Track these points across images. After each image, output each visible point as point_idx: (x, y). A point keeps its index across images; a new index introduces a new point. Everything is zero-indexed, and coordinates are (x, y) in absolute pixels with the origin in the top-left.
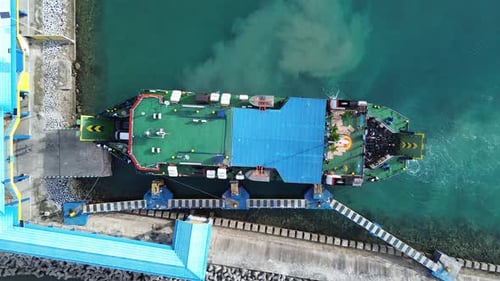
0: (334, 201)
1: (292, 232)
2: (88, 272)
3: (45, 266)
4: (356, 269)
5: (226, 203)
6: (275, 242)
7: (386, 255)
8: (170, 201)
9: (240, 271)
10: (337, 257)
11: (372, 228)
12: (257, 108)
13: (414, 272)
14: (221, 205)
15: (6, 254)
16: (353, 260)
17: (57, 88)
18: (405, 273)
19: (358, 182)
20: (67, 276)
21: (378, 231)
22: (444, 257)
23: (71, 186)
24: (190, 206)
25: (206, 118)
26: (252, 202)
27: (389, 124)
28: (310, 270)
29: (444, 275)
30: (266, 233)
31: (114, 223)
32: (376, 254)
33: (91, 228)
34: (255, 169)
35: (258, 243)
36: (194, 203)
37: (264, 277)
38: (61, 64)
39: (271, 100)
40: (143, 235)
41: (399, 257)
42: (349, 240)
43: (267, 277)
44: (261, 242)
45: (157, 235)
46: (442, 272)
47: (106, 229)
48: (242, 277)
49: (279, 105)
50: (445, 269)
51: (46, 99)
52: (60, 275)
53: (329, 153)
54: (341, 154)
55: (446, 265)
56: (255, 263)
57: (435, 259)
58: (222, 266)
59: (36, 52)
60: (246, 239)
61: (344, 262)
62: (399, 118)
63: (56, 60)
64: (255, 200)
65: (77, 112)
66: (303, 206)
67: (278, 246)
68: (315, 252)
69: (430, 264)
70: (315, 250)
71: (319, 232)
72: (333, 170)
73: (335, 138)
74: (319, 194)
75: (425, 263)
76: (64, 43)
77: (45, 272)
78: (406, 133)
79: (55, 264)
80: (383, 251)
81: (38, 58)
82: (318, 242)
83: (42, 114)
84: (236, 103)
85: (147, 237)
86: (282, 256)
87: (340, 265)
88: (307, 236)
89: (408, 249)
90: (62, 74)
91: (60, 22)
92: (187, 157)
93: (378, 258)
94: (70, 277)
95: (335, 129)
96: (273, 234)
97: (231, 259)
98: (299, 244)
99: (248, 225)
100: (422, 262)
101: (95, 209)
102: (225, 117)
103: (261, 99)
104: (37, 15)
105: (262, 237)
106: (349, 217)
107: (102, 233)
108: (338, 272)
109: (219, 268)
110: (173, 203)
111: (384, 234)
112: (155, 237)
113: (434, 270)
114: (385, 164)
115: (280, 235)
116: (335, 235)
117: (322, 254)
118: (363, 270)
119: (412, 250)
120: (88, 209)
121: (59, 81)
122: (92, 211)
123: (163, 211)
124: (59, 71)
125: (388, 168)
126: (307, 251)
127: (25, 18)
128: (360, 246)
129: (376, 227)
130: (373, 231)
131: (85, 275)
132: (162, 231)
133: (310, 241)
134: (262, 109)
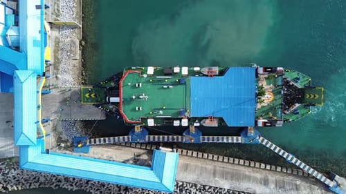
0: (262, 138)
1: (231, 160)
2: (90, 185)
3: (60, 181)
4: (276, 184)
5: (186, 139)
6: (220, 166)
7: (297, 176)
8: (147, 136)
9: (196, 186)
10: (263, 177)
11: (288, 156)
12: (207, 76)
13: (316, 187)
14: (182, 140)
15: (33, 173)
16: (274, 179)
17: (69, 58)
18: (311, 188)
19: (280, 124)
20: (75, 188)
21: (292, 159)
22: (337, 177)
23: (78, 126)
24: (161, 140)
25: (172, 85)
26: (203, 138)
27: (297, 82)
28: (244, 186)
29: (337, 190)
30: (213, 160)
31: (107, 151)
32: (289, 175)
33: (92, 155)
34: (207, 118)
35: (207, 166)
36: (163, 138)
37: (212, 190)
38: (72, 41)
39: (216, 69)
40: (128, 160)
41: (307, 177)
42: (271, 165)
43: (214, 190)
44: (210, 166)
45: (138, 160)
46: (336, 187)
47: (102, 155)
48: (197, 190)
49: (222, 73)
50: (338, 185)
51: (62, 66)
52: (70, 188)
53: (258, 104)
54: (266, 105)
55: (339, 182)
56: (206, 180)
57: (332, 179)
58: (183, 182)
59: (55, 33)
60: (199, 163)
61: (268, 180)
62: (304, 77)
63: (69, 39)
64: (206, 137)
65: (82, 75)
66: (240, 141)
67: (221, 169)
68: (247, 173)
69: (328, 182)
70: (247, 171)
71: (250, 159)
72: (261, 116)
73: (262, 93)
74: (252, 133)
75: (325, 181)
76: (74, 27)
77: (59, 186)
78: (309, 88)
79: (67, 179)
80: (295, 173)
81: (57, 38)
82: (249, 166)
83: (59, 76)
84: (192, 73)
85: (131, 162)
86: (224, 175)
87: (265, 182)
88: (242, 162)
89: (313, 172)
90: (73, 49)
91: (72, 13)
92: (161, 112)
93: (291, 178)
94: (77, 188)
95: (262, 87)
96: (218, 161)
97: (189, 177)
98: (236, 167)
99: (200, 154)
100: (322, 180)
101: (95, 142)
102: (185, 84)
103: (210, 69)
104: (56, 7)
105: (210, 162)
106: (272, 148)
107: (99, 158)
108: (264, 187)
109: (181, 184)
110: (149, 137)
111: (296, 161)
112: (137, 161)
113: (331, 185)
114: (295, 110)
115: (223, 161)
116: (261, 162)
117: (252, 174)
118: (281, 185)
119: (316, 172)
120: (90, 142)
121: (71, 53)
122: (93, 143)
123: (141, 143)
124: (71, 46)
125: (298, 113)
126: (242, 172)
127: (48, 9)
128: (279, 169)
129: (291, 156)
130: (289, 159)
131: (87, 187)
132: (141, 158)
133: (244, 165)
134: (211, 76)
